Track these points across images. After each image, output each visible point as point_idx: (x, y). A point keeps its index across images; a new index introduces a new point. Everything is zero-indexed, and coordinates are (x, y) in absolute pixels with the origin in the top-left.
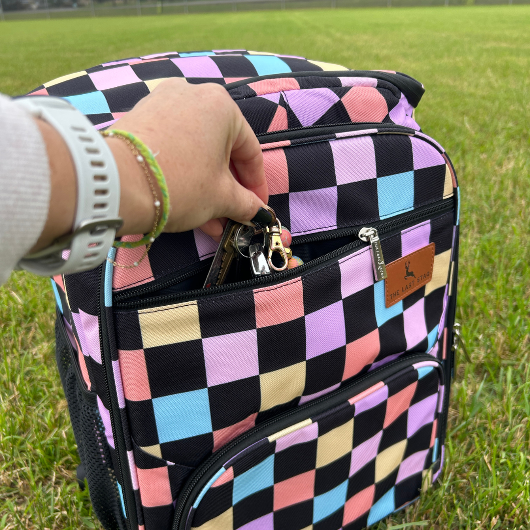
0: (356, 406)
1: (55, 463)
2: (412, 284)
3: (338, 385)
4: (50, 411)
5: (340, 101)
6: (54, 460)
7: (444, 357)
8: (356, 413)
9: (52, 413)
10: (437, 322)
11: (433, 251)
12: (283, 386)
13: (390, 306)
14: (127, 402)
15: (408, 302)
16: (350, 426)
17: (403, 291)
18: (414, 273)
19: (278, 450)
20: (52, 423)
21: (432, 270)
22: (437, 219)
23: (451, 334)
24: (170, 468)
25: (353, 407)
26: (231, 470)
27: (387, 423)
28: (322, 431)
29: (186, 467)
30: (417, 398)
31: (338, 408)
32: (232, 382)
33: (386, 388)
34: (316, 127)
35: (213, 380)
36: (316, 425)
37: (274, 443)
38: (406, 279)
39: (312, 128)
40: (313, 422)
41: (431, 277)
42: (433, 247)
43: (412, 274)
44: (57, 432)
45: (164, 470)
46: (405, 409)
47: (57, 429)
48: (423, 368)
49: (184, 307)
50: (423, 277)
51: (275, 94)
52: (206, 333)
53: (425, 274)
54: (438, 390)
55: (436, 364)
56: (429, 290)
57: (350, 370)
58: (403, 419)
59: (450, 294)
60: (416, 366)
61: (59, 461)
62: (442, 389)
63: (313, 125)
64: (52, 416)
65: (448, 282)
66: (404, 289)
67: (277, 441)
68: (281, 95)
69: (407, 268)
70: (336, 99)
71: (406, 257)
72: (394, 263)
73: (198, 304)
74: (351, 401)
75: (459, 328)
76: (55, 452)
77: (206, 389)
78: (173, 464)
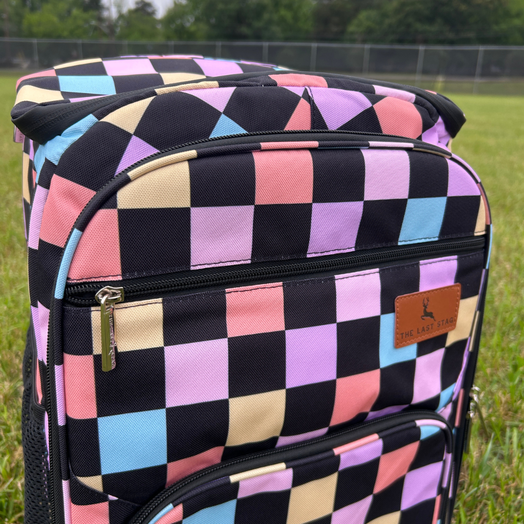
0: (342, 457)
1: (7, 520)
2: (430, 327)
3: (323, 431)
4: (6, 458)
5: (372, 108)
6: (6, 517)
7: (457, 424)
8: (342, 467)
9: (8, 461)
10: (454, 380)
11: (459, 293)
12: (256, 418)
13: (401, 347)
14: (67, 418)
15: (424, 348)
16: (332, 481)
17: (418, 333)
18: (434, 315)
19: (241, 495)
20: (7, 472)
21: (456, 316)
22: (466, 257)
23: (468, 399)
24: (111, 503)
25: (338, 458)
26: (180, 508)
27: (379, 487)
28: (298, 481)
29: (131, 503)
30: (418, 463)
31: (320, 456)
32: (196, 404)
33: (380, 443)
34: (341, 133)
35: (174, 399)
36: (290, 472)
37: (237, 484)
38: (423, 319)
39: (336, 132)
40: (287, 468)
41: (455, 325)
42: (459, 288)
43: (430, 315)
44: (11, 483)
45: (105, 506)
46: (402, 475)
47: (12, 480)
48: (428, 427)
49: (146, 306)
50: (444, 322)
51: (298, 88)
52: (170, 339)
53: (447, 320)
54: (444, 458)
55: (444, 426)
56: (450, 341)
57: (340, 415)
58: (397, 487)
59: (470, 349)
60: (419, 423)
61: (11, 518)
62: (449, 457)
63: (338, 129)
64: (8, 465)
65: (471, 335)
66: (420, 331)
67: (240, 483)
68: (306, 89)
69: (425, 306)
70: (368, 104)
71: (425, 292)
72: (409, 296)
73: (163, 302)
74: (336, 451)
75: (478, 393)
76: (8, 507)
77: (164, 410)
78: (115, 498)
